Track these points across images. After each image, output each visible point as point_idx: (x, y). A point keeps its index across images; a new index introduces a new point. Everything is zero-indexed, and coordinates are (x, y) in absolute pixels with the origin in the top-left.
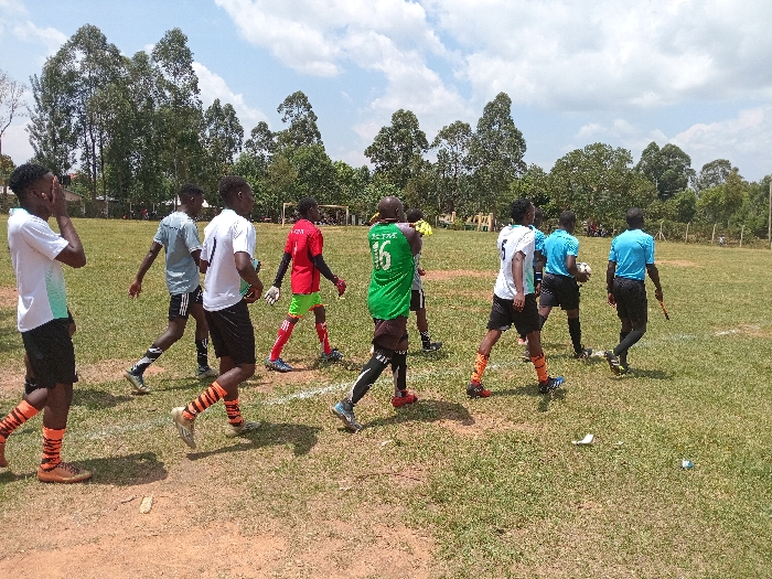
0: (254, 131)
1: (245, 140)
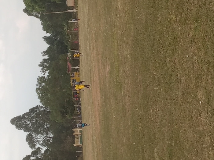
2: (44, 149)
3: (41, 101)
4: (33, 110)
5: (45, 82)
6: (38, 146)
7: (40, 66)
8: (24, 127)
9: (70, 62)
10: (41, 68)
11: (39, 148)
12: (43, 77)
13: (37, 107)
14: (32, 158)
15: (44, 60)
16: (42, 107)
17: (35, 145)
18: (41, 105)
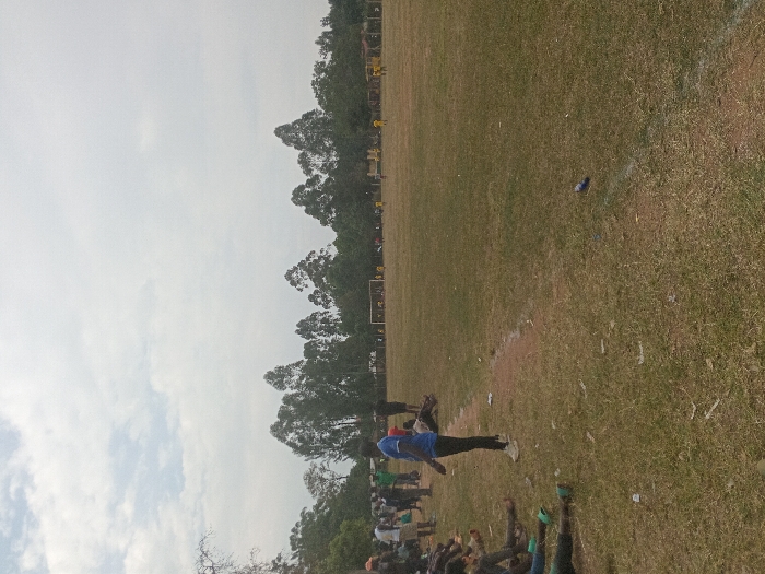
0: (316, 303)
1: (322, 310)
2: (324, 177)
3: (320, 103)
4: (307, 116)
5: (325, 71)
6: (315, 172)
7: (317, 43)
8: (295, 143)
9: (366, 40)
10: (319, 47)
11: (317, 176)
12: (323, 63)
13: (313, 113)
14: (307, 189)
15: (325, 33)
16: (321, 113)
17: (311, 171)
18: (320, 108)
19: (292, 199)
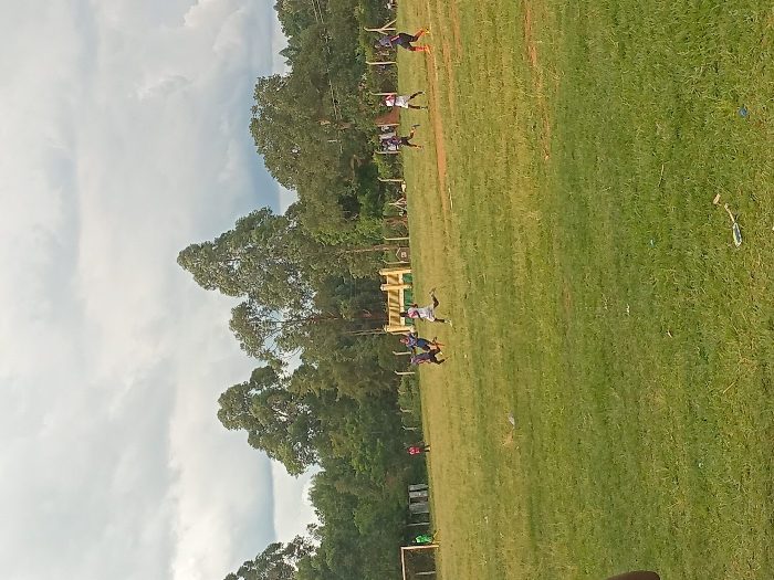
8: (223, 281)
14: (253, 392)
19: (221, 415)
